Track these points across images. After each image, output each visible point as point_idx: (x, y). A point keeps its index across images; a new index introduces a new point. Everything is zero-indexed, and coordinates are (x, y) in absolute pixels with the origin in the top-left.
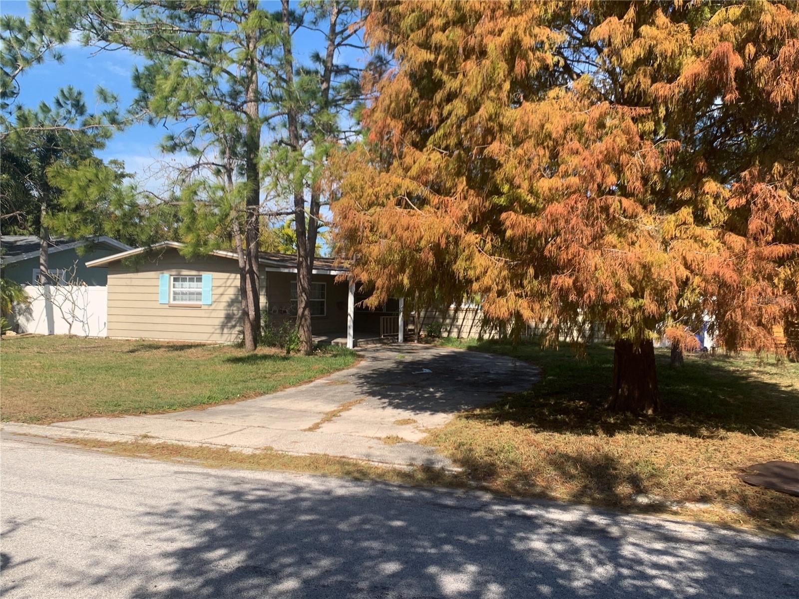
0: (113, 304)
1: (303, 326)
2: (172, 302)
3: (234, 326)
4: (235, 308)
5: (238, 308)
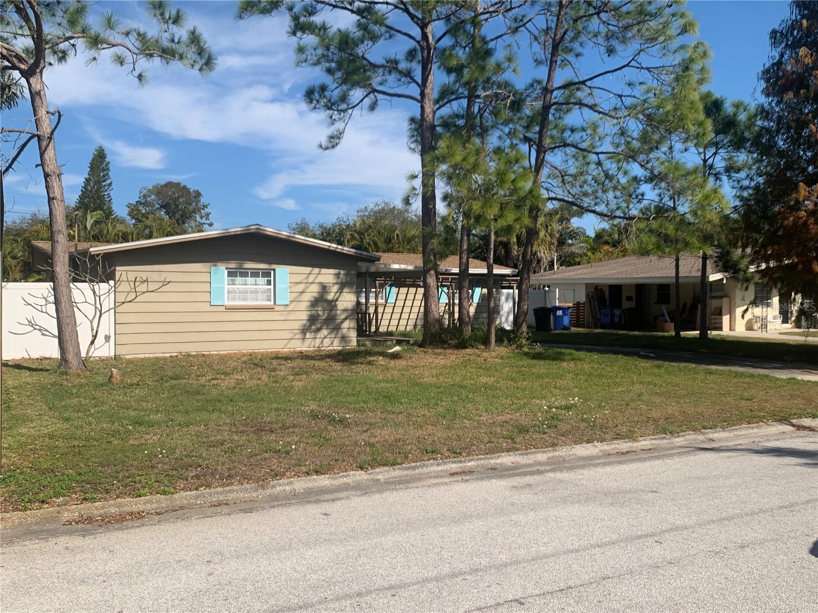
3: (319, 330)
4: (319, 309)
5: (323, 308)
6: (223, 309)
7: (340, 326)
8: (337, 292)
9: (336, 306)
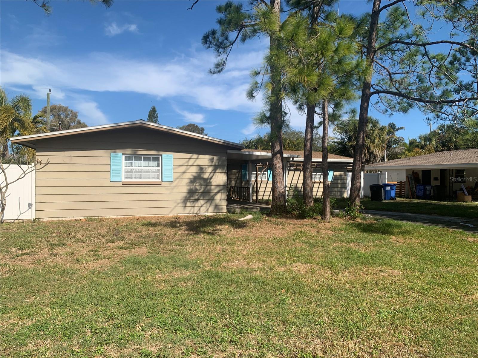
0: (41, 183)
2: (124, 180)
3: (197, 200)
4: (197, 185)
5: (201, 184)
6: (120, 184)
7: (214, 197)
8: (211, 172)
9: (210, 183)
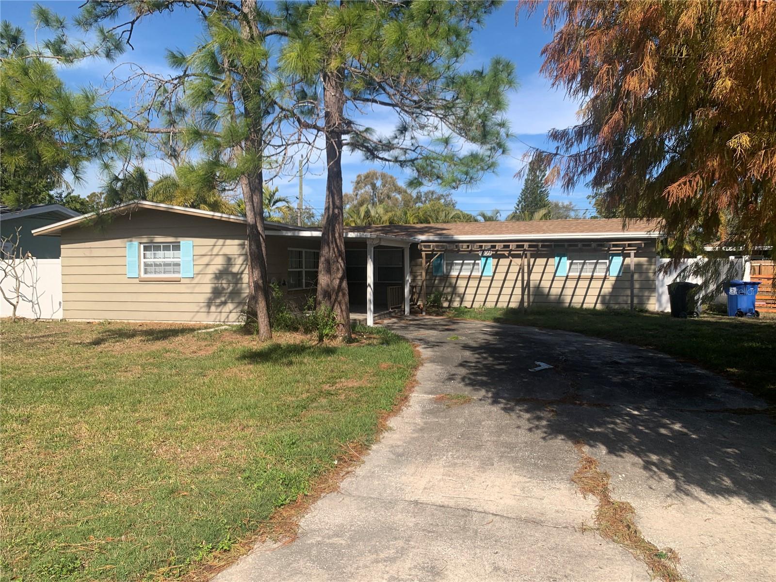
1: (340, 303)
2: (143, 275)
3: (224, 303)
4: (224, 282)
5: (228, 280)
6: (138, 281)
8: (242, 264)
